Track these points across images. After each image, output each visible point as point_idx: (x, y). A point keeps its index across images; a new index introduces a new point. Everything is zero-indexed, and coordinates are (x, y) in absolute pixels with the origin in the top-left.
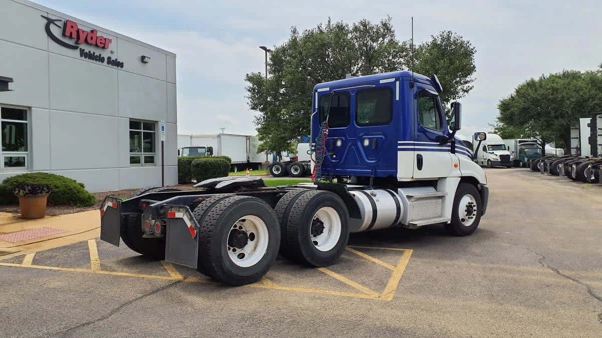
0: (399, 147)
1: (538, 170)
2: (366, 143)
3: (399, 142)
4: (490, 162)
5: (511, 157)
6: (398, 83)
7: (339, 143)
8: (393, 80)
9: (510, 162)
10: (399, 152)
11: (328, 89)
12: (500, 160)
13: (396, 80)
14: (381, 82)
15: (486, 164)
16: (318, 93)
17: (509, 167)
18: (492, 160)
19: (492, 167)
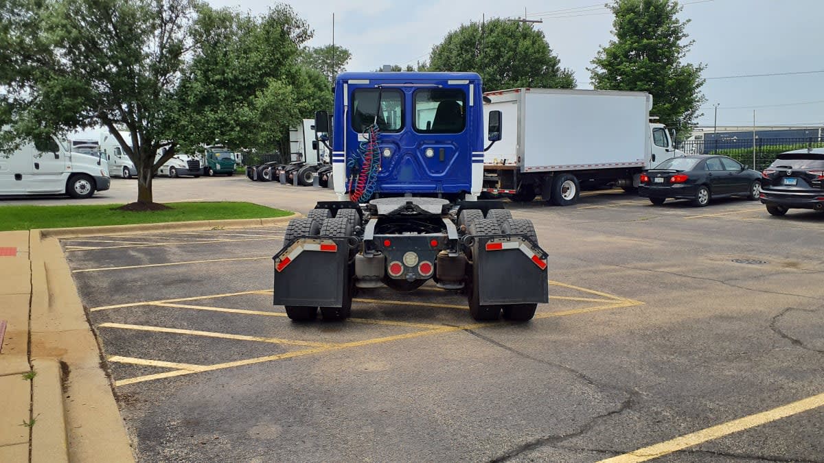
0: (473, 158)
1: (263, 180)
2: (430, 153)
3: (473, 153)
4: (174, 170)
5: (201, 164)
6: (472, 86)
7: (387, 153)
8: (467, 82)
9: (199, 169)
10: (473, 164)
11: (367, 82)
12: (187, 167)
13: (470, 83)
14: (450, 82)
15: (168, 173)
16: (349, 86)
17: (197, 176)
18: (177, 167)
19: (177, 177)
